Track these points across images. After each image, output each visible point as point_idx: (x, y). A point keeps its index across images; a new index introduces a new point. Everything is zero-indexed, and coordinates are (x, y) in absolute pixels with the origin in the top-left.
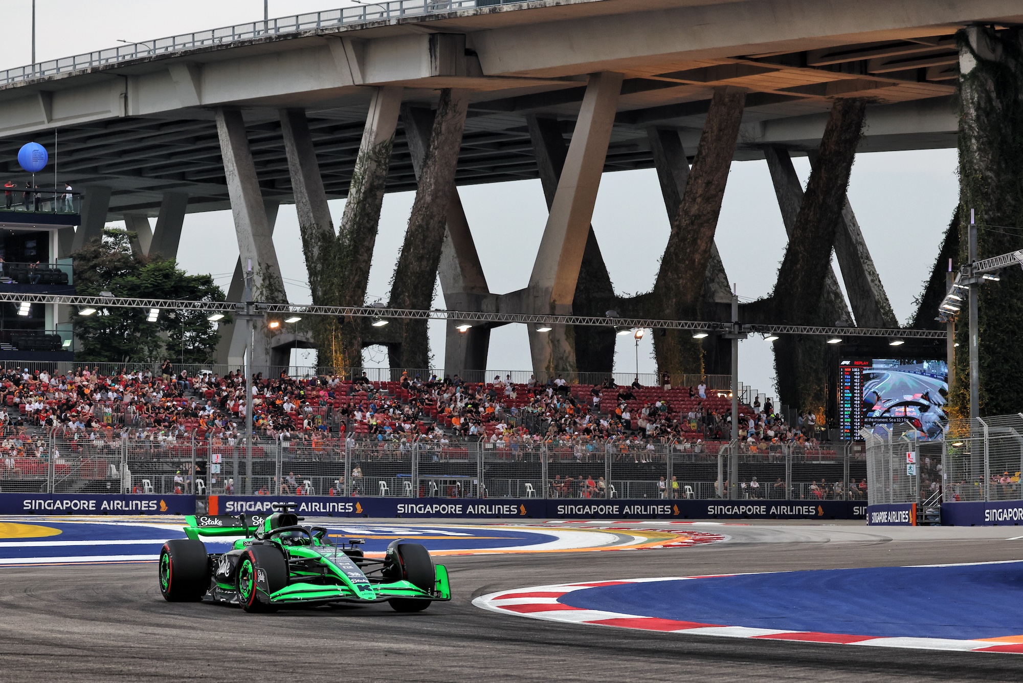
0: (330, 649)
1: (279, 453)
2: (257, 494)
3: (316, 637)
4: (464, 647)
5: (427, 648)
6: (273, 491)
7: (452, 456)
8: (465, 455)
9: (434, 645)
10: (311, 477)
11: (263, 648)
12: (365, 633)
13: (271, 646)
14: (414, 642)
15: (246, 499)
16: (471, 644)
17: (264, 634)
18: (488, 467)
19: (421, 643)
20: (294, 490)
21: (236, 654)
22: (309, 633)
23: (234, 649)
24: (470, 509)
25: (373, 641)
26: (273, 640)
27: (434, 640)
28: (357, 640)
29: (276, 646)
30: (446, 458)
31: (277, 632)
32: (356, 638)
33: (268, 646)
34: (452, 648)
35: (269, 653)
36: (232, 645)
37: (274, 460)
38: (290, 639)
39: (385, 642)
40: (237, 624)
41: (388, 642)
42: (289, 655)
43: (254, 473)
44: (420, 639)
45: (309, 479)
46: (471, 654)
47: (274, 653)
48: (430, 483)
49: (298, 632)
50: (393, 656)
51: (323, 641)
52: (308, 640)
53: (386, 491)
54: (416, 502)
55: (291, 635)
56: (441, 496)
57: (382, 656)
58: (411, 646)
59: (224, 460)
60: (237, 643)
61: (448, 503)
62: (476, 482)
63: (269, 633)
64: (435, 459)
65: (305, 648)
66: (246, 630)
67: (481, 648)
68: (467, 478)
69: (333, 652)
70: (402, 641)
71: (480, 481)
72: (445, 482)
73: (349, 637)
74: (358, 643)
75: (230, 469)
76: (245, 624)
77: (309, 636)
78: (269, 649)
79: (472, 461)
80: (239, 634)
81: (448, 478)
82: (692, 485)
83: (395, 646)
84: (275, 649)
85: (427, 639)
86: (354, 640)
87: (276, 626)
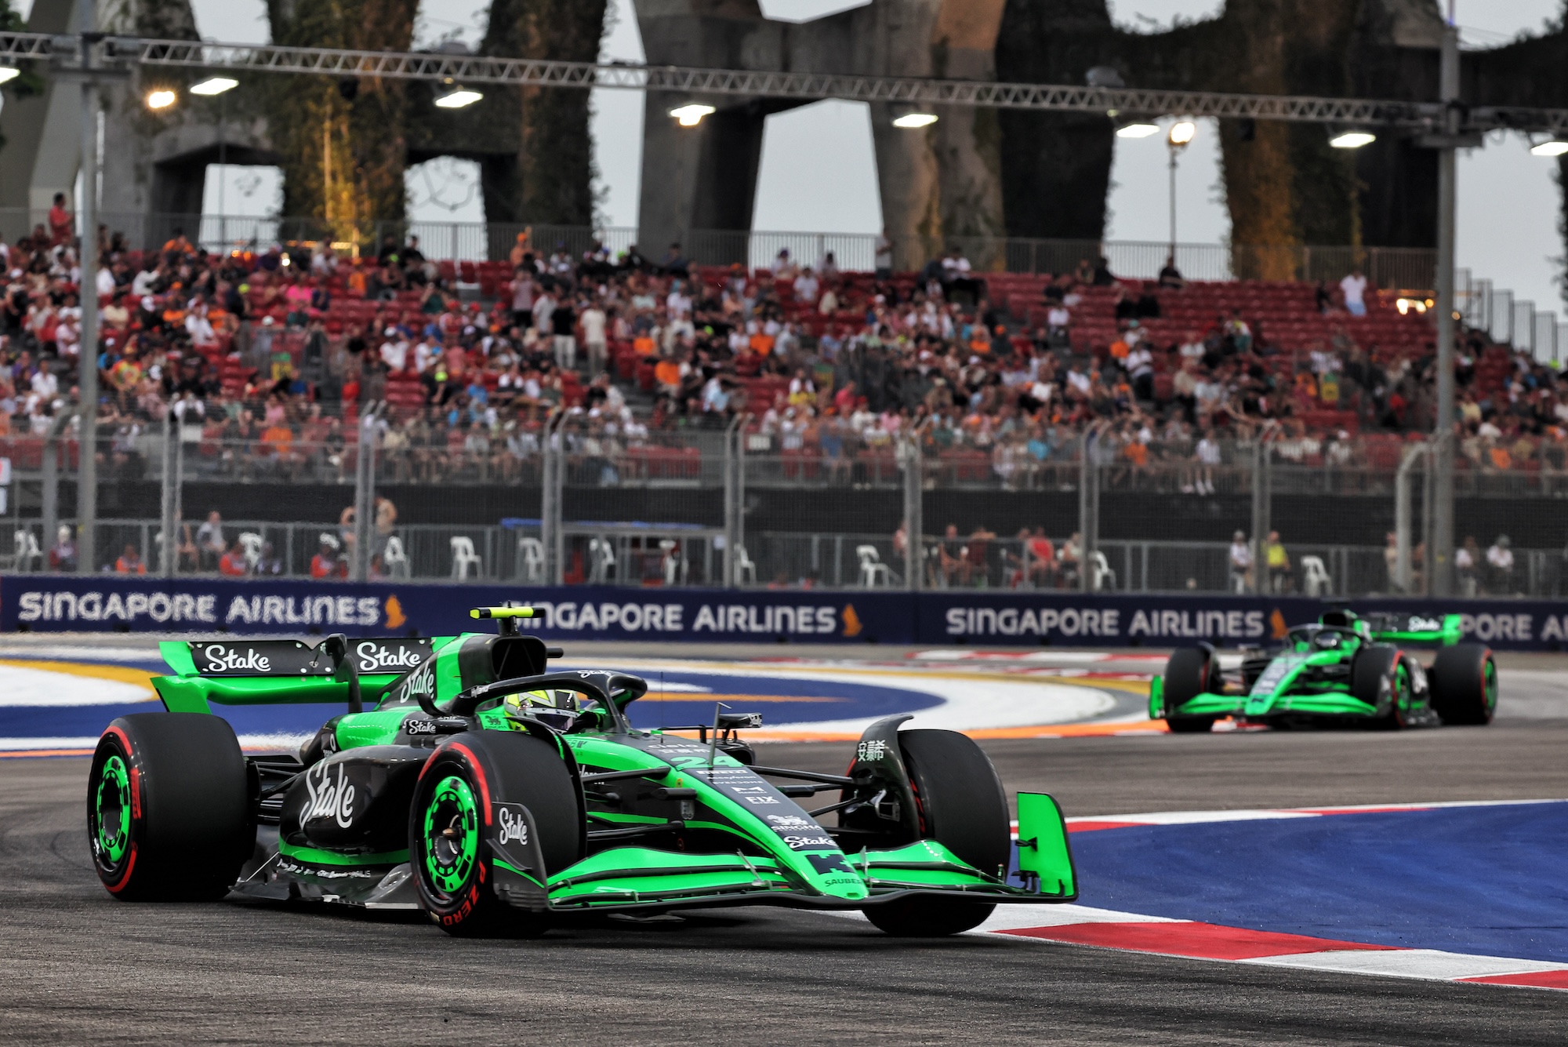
0: (289, 1002)
1: (173, 457)
2: (106, 572)
3: (252, 969)
4: (663, 997)
5: (560, 999)
6: (154, 563)
7: (656, 470)
8: (691, 469)
9: (581, 991)
10: (263, 525)
11: (103, 1001)
12: (391, 960)
13: (128, 994)
14: (526, 984)
15: (79, 588)
16: (685, 990)
17: (108, 960)
18: (754, 501)
19: (545, 986)
20: (212, 561)
21: (25, 1016)
22: (233, 957)
23: (20, 1005)
24: (704, 618)
25: (413, 981)
26: (134, 979)
27: (583, 978)
28: (368, 979)
29: (141, 996)
30: (638, 476)
31: (144, 956)
32: (364, 972)
33: (119, 996)
34: (630, 1002)
35: (120, 1013)
36: (17, 994)
37: (156, 477)
38: (181, 975)
39: (445, 982)
40: (32, 932)
41: (454, 985)
42: (174, 1020)
43: (101, 513)
44: (543, 975)
45: (256, 531)
46: (681, 1017)
47: (135, 1014)
48: (594, 545)
49: (206, 955)
50: (466, 1022)
51: (272, 980)
52: (231, 978)
53: (472, 567)
54: (555, 596)
55: (187, 965)
56: (623, 580)
57: (436, 1024)
58: (517, 996)
59: (20, 476)
60: (31, 988)
61: (642, 599)
62: (721, 541)
63: (122, 959)
64: (609, 479)
65: (221, 1002)
66: (57, 950)
67: (712, 1001)
68: (693, 531)
69: (298, 1012)
70: (494, 982)
71: (733, 540)
72: (636, 542)
73: (344, 970)
74: (371, 985)
75: (30, 501)
76: (56, 934)
77: (236, 968)
78: (120, 1002)
79: (712, 484)
80: (39, 963)
81: (642, 530)
82: (1323, 556)
83: (473, 995)
84: (136, 1003)
85: (563, 977)
86: (361, 978)
87: (144, 940)
